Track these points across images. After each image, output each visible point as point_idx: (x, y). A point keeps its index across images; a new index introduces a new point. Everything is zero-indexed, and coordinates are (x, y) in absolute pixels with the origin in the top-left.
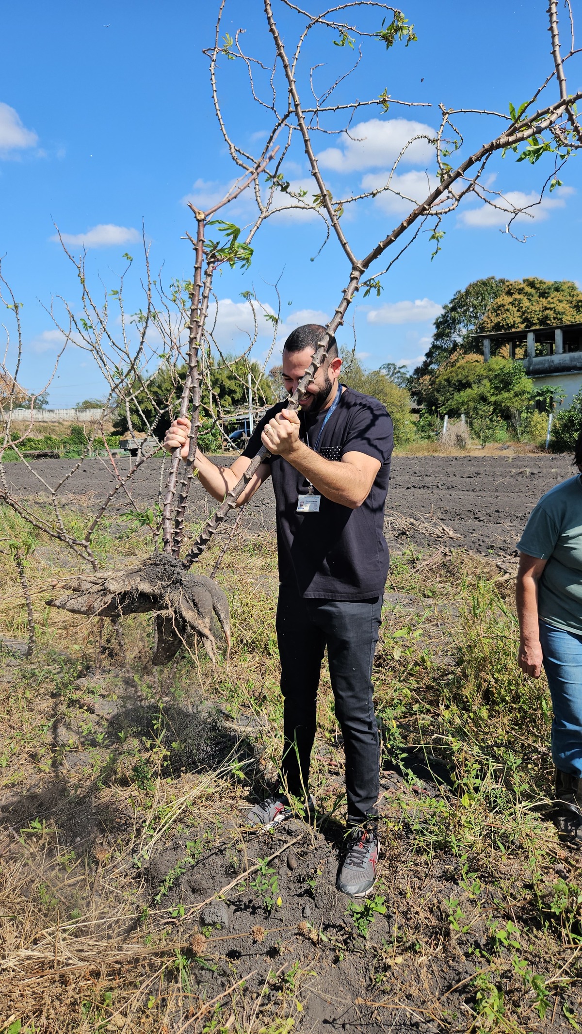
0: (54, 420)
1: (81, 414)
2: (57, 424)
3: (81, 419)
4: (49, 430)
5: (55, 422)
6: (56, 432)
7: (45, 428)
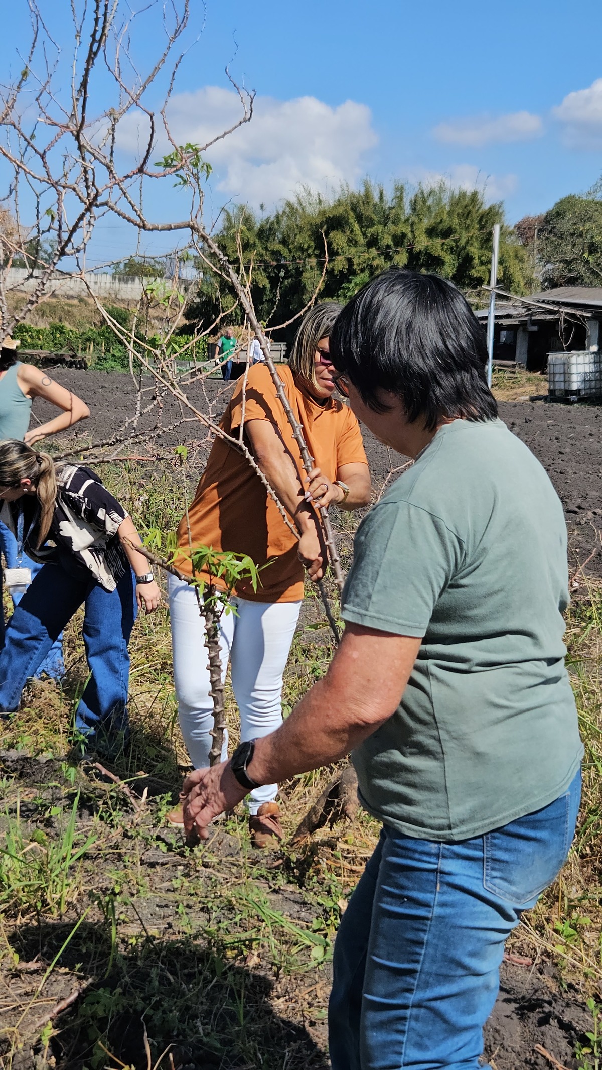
0: (71, 293)
1: (123, 285)
2: (75, 302)
3: (123, 295)
4: (59, 313)
5: (72, 297)
6: (74, 317)
7: (53, 309)
